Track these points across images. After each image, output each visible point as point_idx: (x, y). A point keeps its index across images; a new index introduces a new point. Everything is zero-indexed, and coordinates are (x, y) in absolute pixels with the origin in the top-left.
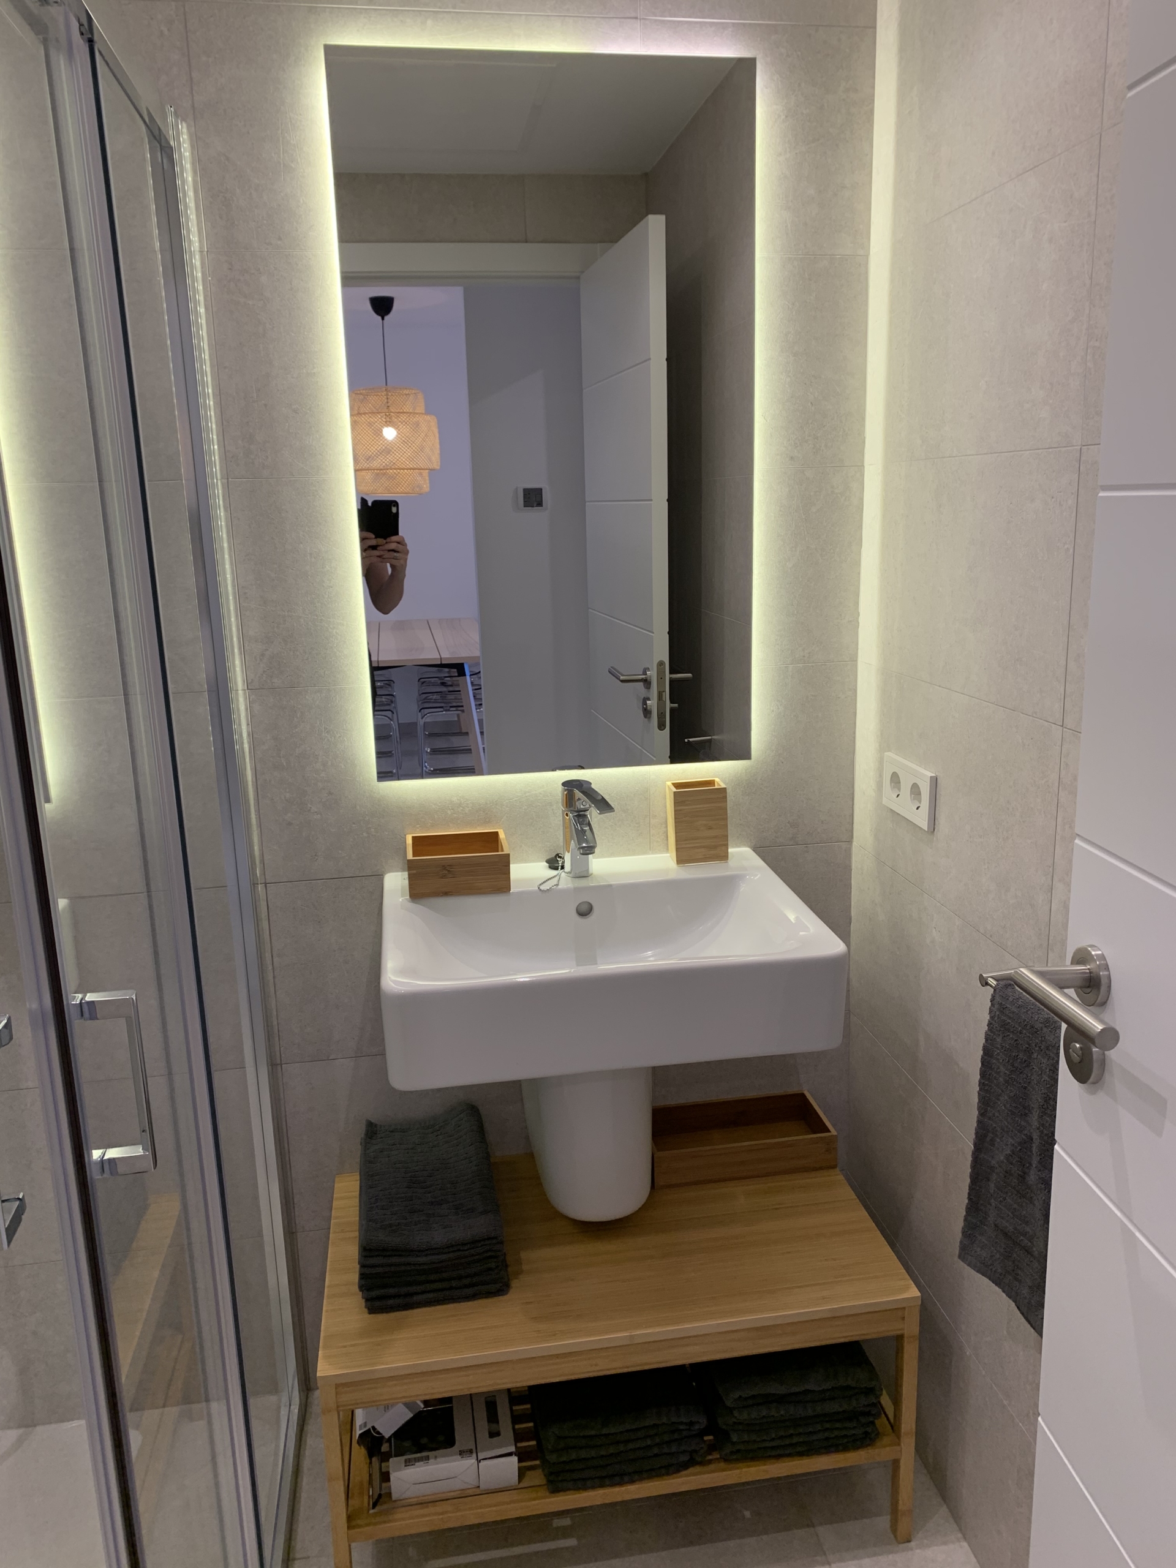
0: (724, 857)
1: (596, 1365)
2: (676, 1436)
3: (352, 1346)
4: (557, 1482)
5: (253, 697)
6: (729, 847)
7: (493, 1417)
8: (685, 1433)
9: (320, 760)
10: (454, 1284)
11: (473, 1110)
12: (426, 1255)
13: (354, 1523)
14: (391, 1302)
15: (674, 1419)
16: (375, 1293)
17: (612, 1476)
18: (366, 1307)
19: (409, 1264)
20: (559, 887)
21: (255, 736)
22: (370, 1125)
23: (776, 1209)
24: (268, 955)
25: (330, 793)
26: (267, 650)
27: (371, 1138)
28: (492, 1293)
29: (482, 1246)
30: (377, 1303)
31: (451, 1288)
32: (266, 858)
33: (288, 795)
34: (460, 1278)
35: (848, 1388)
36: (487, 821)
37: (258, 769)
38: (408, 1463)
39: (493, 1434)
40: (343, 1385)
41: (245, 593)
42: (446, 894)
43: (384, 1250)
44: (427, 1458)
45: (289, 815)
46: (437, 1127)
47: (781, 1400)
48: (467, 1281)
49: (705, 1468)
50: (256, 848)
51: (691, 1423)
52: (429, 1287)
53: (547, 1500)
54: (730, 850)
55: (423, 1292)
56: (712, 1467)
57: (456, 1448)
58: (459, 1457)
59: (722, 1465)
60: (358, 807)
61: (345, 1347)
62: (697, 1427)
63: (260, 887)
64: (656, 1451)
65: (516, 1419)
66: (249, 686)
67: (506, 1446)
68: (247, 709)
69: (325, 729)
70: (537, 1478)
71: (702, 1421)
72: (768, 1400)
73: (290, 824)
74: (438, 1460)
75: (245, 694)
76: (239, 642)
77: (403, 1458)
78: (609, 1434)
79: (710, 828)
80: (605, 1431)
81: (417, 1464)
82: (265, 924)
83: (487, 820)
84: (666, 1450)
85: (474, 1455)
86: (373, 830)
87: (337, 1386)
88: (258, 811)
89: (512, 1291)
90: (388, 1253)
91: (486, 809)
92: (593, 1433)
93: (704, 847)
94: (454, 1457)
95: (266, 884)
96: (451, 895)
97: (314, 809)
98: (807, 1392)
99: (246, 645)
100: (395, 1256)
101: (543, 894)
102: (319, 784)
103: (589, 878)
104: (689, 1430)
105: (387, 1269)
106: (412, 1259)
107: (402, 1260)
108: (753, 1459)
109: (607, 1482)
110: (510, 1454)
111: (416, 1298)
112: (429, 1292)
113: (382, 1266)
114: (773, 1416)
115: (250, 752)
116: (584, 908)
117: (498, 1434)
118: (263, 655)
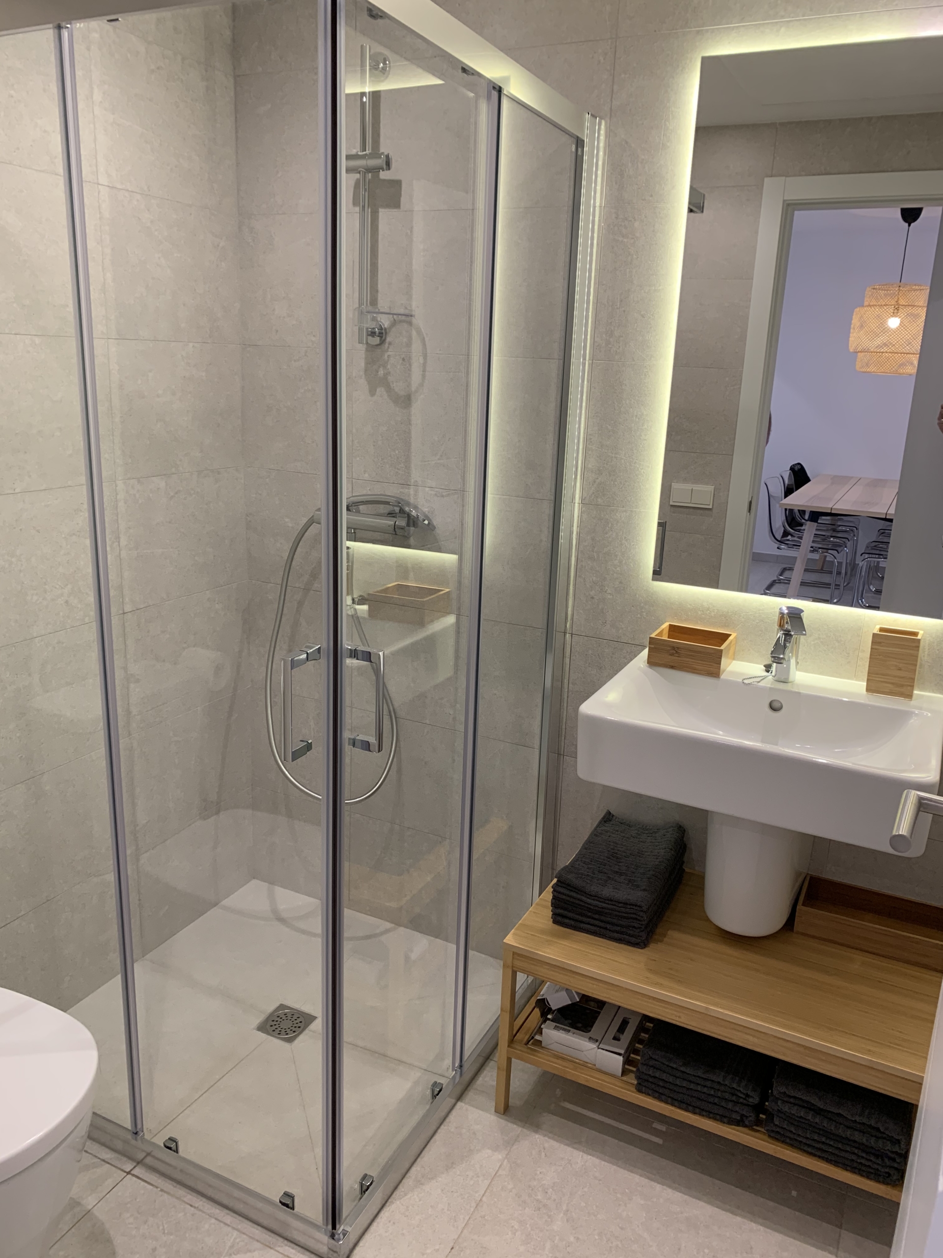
0: (910, 696)
1: (679, 1017)
2: (734, 1098)
3: (532, 935)
4: (643, 1087)
5: (583, 509)
6: (915, 687)
7: (622, 1029)
8: (741, 1100)
9: (618, 559)
10: (608, 926)
11: (681, 830)
12: (594, 900)
13: (513, 1045)
14: (567, 921)
15: (735, 1086)
16: (559, 911)
17: (682, 1102)
18: (552, 918)
19: (581, 901)
20: (759, 684)
21: (581, 535)
22: (609, 813)
23: (880, 982)
24: (566, 681)
25: (621, 583)
26: (597, 478)
27: (605, 822)
28: (631, 943)
29: (630, 908)
30: (559, 918)
31: (606, 928)
32: (574, 617)
33: (594, 578)
34: (613, 924)
35: (878, 1129)
36: (725, 626)
37: (579, 557)
38: (556, 1028)
39: (616, 1038)
40: (519, 955)
41: (591, 439)
42: (672, 667)
43: (569, 885)
44: (569, 1031)
45: (593, 592)
46: (651, 832)
47: (818, 1111)
48: (618, 928)
49: (753, 1133)
50: (570, 609)
51: (747, 1095)
52: (592, 921)
53: (633, 1094)
54: (915, 692)
55: (588, 924)
56: (757, 1134)
57: (589, 1034)
58: (587, 1040)
59: (766, 1137)
60: (637, 596)
61: (528, 933)
62: (751, 1100)
63: (568, 635)
64: (716, 1100)
65: (636, 1039)
66: (583, 499)
67: (621, 1048)
68: (579, 516)
69: (625, 538)
70: (632, 1079)
71: (755, 1099)
72: (810, 1107)
73: (592, 598)
74: (575, 1035)
75: (579, 506)
76: (582, 470)
77: (555, 1024)
78: (685, 1072)
79: (900, 669)
80: (682, 1069)
81: (561, 1031)
82: (567, 660)
83: (727, 624)
84: (723, 1104)
85: (598, 1043)
86: (644, 614)
87: (514, 953)
88: (575, 585)
89: (646, 949)
90: (571, 889)
91: (728, 616)
92: (675, 1066)
93: (892, 683)
94: (586, 1039)
95: (572, 634)
96: (676, 669)
97: (609, 591)
98: (839, 1115)
99: (585, 473)
100: (574, 892)
101: (746, 686)
102: (615, 575)
103: (789, 684)
104: (745, 1099)
105: (568, 898)
106: (584, 898)
107: (579, 896)
108: (792, 1146)
109: (676, 1103)
110: (619, 1054)
111: (582, 925)
112: (591, 925)
113: (565, 895)
114: (809, 1120)
115: (576, 545)
116: (776, 705)
117: (619, 1040)
118: (595, 482)
